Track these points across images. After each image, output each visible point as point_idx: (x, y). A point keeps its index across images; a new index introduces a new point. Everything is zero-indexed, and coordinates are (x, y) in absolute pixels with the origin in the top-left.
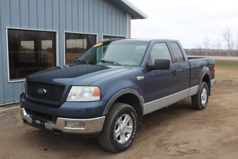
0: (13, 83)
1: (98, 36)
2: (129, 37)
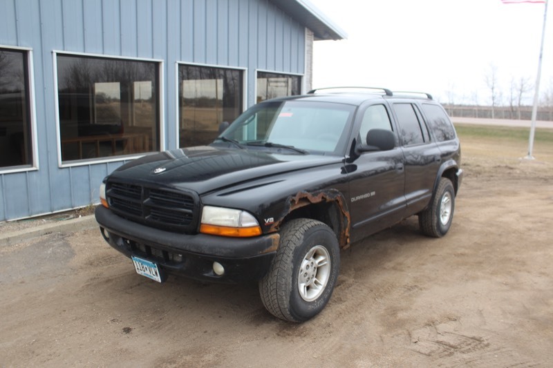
0: (68, 167)
2: (309, 77)
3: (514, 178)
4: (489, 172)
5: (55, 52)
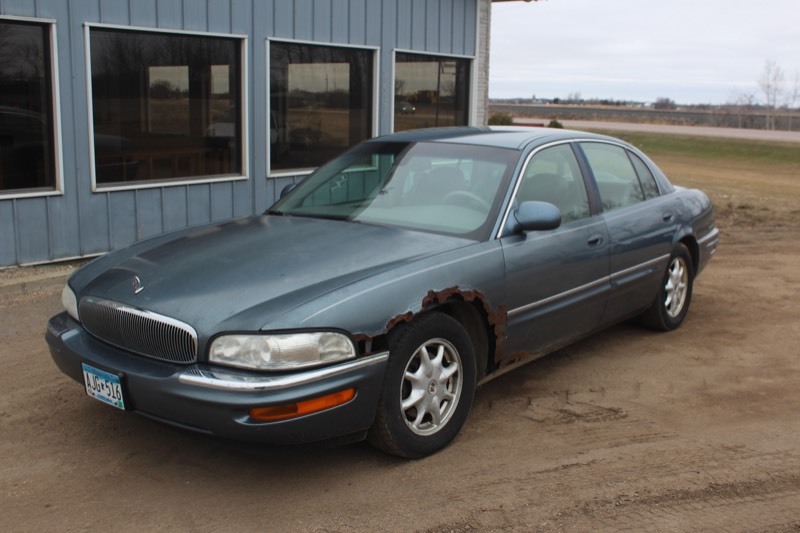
1: (378, 52)
2: (483, 60)
5: (88, 24)
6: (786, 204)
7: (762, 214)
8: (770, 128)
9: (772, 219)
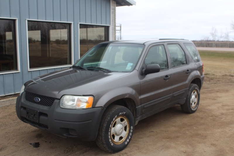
3: (232, 82)
4: (219, 78)
6: (220, 72)
7: (213, 76)
8: (214, 47)
9: (216, 78)
